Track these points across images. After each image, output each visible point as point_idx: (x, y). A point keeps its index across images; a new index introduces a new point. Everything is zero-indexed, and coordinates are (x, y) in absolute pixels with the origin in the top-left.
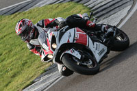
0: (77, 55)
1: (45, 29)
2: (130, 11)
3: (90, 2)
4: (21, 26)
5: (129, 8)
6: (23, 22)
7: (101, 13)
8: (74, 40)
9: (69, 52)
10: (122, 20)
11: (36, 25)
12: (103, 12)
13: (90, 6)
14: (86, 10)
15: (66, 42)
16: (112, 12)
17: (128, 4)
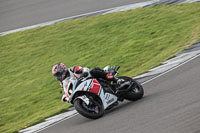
0: (87, 101)
8: (88, 89)
9: (81, 98)
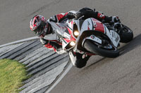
1: (58, 23)
2: (66, 67)
3: (25, 59)
4: (35, 22)
5: (65, 64)
6: (38, 18)
7: (37, 70)
8: (93, 27)
9: (90, 38)
10: (58, 77)
11: (48, 21)
12: (39, 69)
13: (25, 63)
14: (21, 67)
15: (87, 29)
16: (48, 69)
17: (65, 60)
